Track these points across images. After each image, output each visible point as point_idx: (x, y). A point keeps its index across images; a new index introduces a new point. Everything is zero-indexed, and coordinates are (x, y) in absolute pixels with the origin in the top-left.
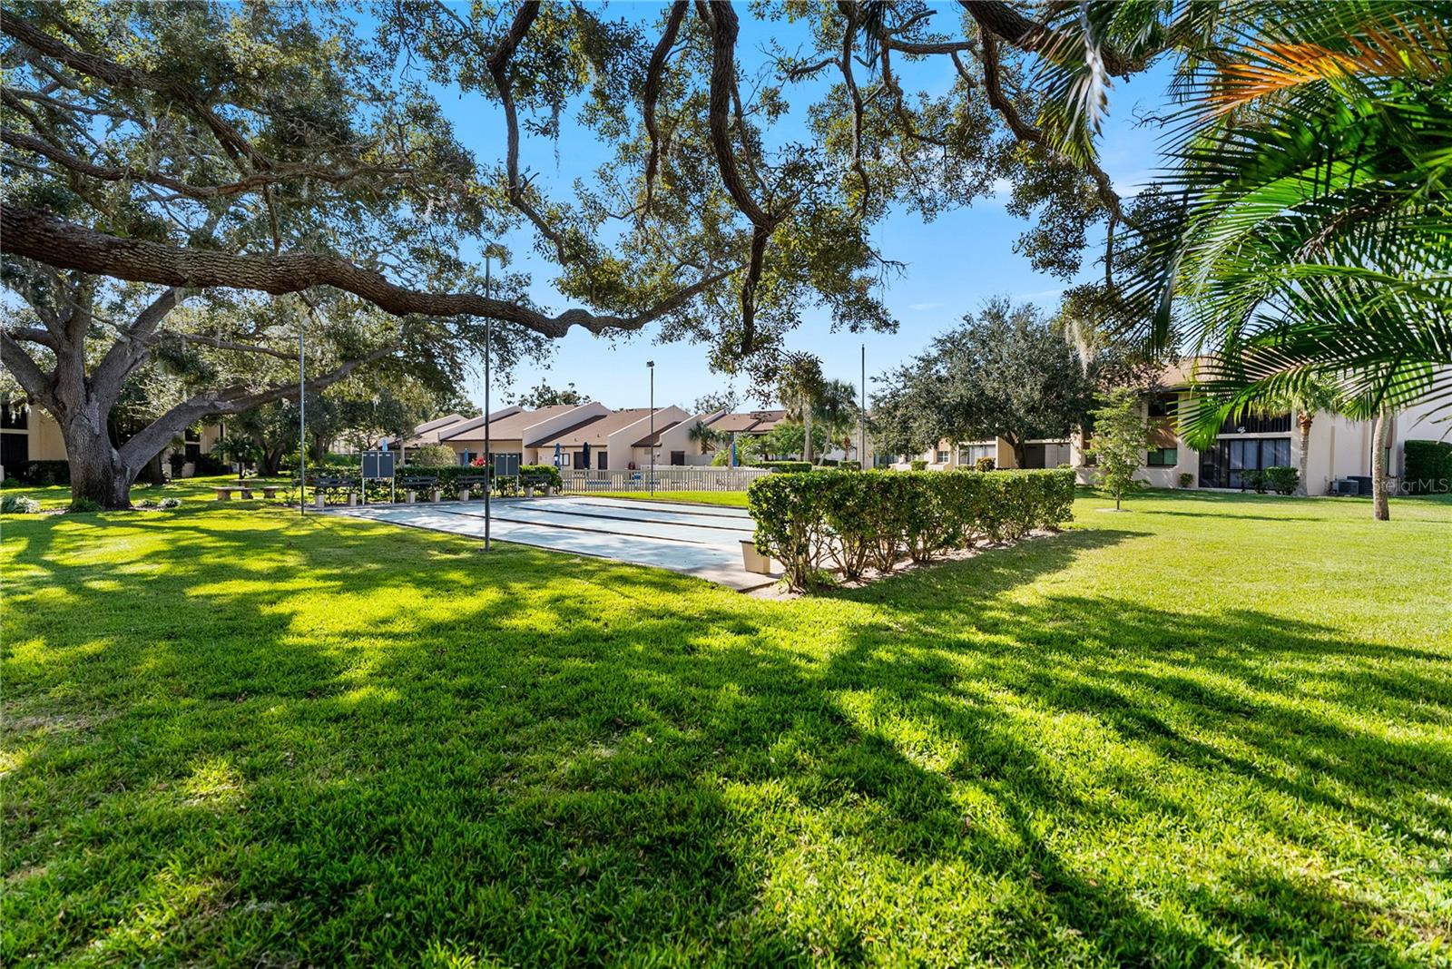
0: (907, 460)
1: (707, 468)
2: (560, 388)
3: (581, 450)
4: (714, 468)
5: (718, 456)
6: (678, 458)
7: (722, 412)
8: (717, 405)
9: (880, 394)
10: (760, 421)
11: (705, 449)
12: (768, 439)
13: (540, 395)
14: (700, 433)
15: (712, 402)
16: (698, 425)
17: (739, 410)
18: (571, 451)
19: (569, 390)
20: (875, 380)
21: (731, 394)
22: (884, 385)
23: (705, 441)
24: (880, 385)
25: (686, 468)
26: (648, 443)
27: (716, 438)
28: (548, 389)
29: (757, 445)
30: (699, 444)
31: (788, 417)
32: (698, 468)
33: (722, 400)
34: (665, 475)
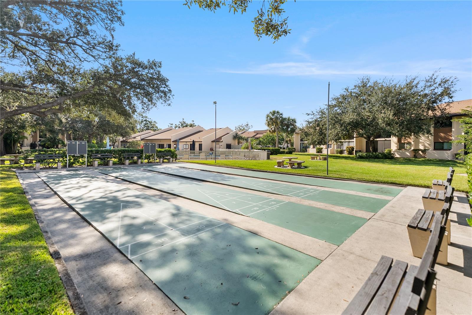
0: (314, 147)
1: (240, 150)
2: (189, 122)
3: (192, 143)
4: (242, 150)
5: (244, 146)
6: (229, 146)
7: (244, 131)
8: (242, 129)
9: (311, 120)
10: (257, 134)
11: (239, 143)
12: (261, 139)
13: (182, 125)
14: (236, 137)
15: (241, 128)
16: (236, 134)
17: (250, 130)
18: (189, 144)
19: (192, 123)
20: (308, 115)
21: (247, 125)
22: (312, 116)
23: (239, 140)
24: (310, 116)
25: (232, 150)
26: (217, 141)
27: (243, 139)
28: (185, 123)
29: (258, 142)
30: (236, 141)
31: (270, 131)
32: (236, 150)
33: (244, 127)
34: (223, 153)
